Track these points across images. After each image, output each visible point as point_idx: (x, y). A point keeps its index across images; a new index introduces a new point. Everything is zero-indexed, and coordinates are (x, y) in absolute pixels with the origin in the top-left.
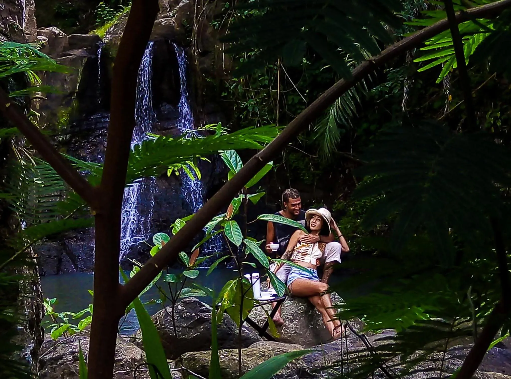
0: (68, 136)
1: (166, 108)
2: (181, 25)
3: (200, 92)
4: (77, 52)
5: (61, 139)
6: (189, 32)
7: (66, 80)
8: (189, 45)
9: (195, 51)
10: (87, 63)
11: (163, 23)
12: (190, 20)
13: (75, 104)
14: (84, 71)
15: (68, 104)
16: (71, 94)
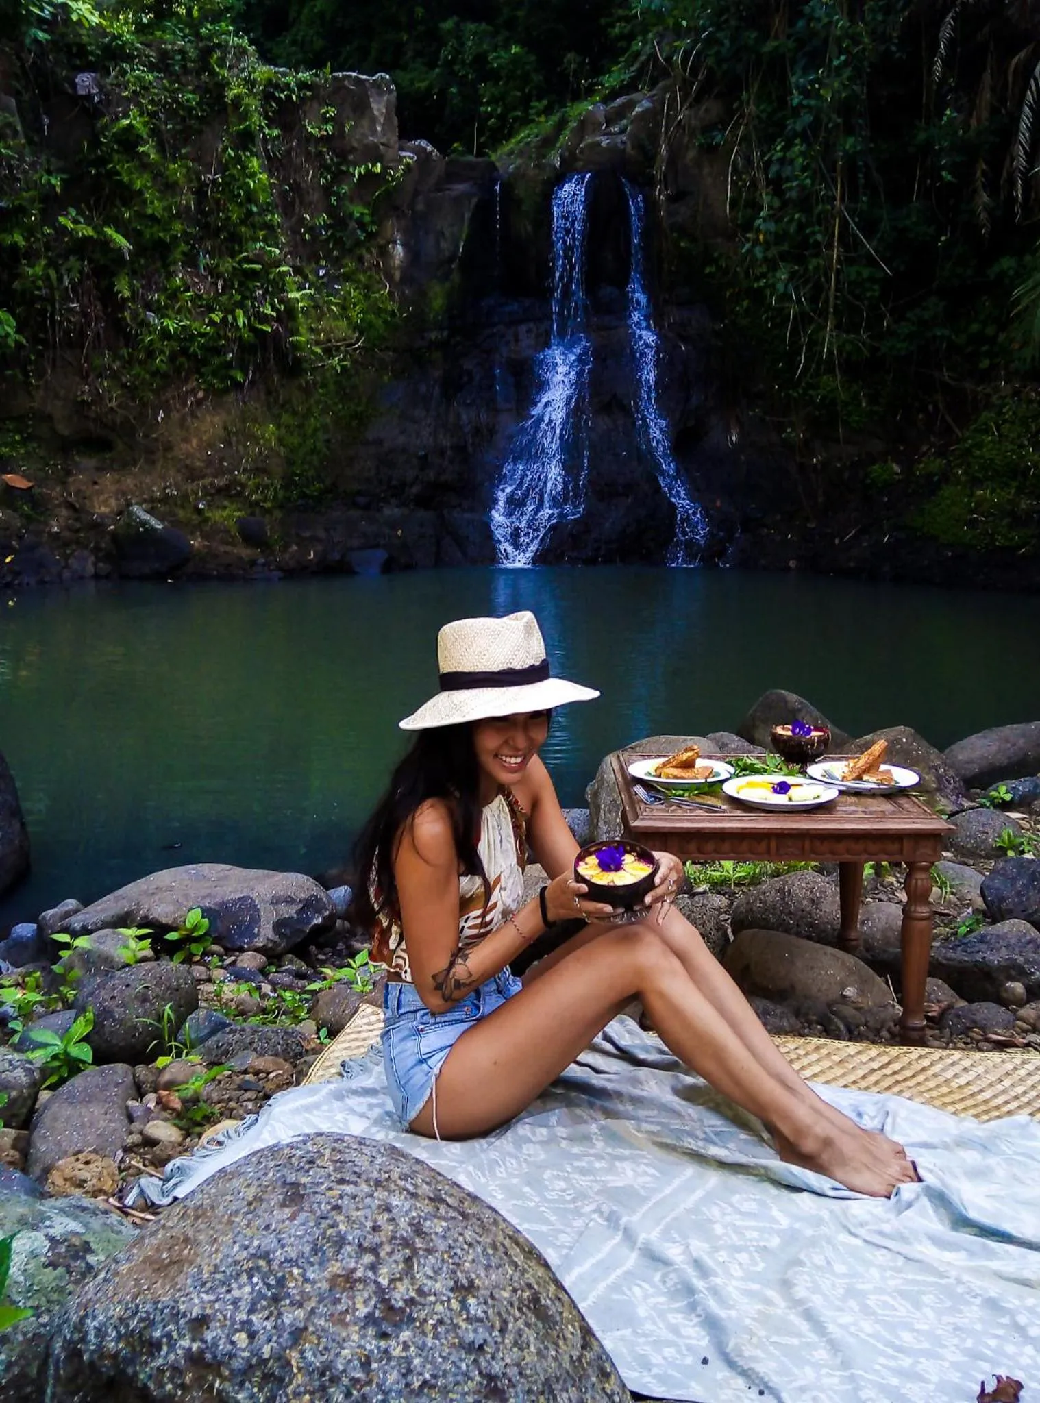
0: (445, 333)
1: (607, 291)
2: (639, 147)
3: (665, 266)
4: (460, 188)
5: (433, 337)
6: (649, 157)
7: (443, 233)
8: (651, 182)
9: (661, 195)
10: (477, 206)
11: (604, 144)
12: (654, 138)
13: (456, 277)
14: (472, 219)
15: (446, 277)
16: (451, 260)
